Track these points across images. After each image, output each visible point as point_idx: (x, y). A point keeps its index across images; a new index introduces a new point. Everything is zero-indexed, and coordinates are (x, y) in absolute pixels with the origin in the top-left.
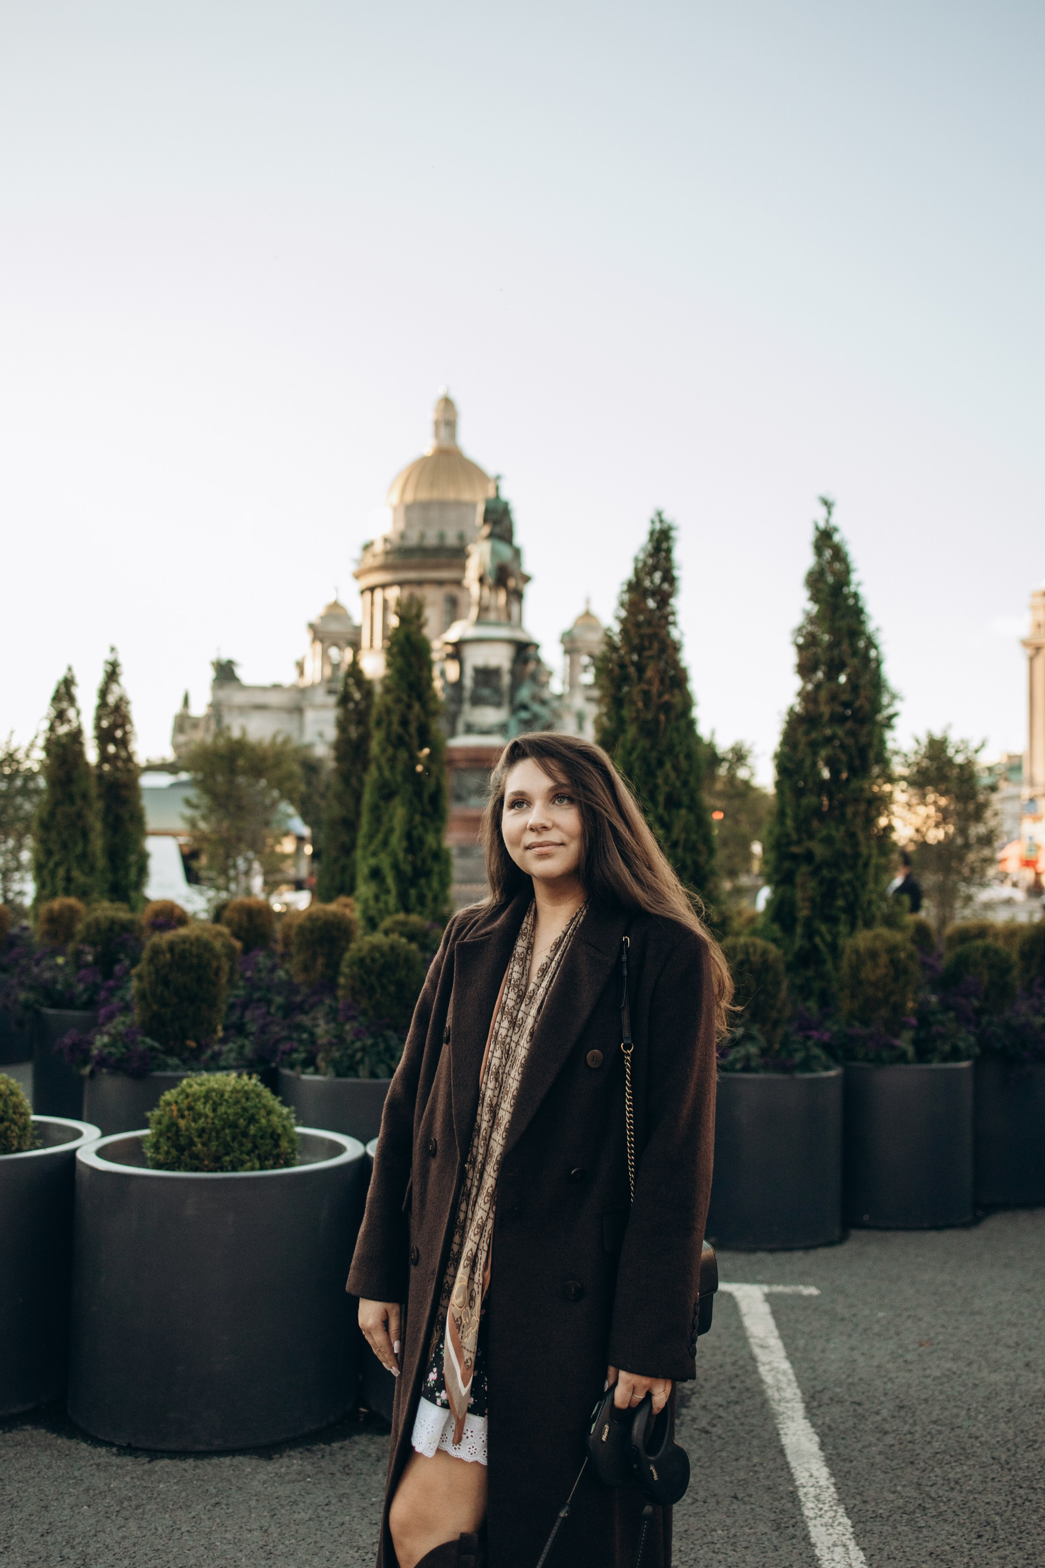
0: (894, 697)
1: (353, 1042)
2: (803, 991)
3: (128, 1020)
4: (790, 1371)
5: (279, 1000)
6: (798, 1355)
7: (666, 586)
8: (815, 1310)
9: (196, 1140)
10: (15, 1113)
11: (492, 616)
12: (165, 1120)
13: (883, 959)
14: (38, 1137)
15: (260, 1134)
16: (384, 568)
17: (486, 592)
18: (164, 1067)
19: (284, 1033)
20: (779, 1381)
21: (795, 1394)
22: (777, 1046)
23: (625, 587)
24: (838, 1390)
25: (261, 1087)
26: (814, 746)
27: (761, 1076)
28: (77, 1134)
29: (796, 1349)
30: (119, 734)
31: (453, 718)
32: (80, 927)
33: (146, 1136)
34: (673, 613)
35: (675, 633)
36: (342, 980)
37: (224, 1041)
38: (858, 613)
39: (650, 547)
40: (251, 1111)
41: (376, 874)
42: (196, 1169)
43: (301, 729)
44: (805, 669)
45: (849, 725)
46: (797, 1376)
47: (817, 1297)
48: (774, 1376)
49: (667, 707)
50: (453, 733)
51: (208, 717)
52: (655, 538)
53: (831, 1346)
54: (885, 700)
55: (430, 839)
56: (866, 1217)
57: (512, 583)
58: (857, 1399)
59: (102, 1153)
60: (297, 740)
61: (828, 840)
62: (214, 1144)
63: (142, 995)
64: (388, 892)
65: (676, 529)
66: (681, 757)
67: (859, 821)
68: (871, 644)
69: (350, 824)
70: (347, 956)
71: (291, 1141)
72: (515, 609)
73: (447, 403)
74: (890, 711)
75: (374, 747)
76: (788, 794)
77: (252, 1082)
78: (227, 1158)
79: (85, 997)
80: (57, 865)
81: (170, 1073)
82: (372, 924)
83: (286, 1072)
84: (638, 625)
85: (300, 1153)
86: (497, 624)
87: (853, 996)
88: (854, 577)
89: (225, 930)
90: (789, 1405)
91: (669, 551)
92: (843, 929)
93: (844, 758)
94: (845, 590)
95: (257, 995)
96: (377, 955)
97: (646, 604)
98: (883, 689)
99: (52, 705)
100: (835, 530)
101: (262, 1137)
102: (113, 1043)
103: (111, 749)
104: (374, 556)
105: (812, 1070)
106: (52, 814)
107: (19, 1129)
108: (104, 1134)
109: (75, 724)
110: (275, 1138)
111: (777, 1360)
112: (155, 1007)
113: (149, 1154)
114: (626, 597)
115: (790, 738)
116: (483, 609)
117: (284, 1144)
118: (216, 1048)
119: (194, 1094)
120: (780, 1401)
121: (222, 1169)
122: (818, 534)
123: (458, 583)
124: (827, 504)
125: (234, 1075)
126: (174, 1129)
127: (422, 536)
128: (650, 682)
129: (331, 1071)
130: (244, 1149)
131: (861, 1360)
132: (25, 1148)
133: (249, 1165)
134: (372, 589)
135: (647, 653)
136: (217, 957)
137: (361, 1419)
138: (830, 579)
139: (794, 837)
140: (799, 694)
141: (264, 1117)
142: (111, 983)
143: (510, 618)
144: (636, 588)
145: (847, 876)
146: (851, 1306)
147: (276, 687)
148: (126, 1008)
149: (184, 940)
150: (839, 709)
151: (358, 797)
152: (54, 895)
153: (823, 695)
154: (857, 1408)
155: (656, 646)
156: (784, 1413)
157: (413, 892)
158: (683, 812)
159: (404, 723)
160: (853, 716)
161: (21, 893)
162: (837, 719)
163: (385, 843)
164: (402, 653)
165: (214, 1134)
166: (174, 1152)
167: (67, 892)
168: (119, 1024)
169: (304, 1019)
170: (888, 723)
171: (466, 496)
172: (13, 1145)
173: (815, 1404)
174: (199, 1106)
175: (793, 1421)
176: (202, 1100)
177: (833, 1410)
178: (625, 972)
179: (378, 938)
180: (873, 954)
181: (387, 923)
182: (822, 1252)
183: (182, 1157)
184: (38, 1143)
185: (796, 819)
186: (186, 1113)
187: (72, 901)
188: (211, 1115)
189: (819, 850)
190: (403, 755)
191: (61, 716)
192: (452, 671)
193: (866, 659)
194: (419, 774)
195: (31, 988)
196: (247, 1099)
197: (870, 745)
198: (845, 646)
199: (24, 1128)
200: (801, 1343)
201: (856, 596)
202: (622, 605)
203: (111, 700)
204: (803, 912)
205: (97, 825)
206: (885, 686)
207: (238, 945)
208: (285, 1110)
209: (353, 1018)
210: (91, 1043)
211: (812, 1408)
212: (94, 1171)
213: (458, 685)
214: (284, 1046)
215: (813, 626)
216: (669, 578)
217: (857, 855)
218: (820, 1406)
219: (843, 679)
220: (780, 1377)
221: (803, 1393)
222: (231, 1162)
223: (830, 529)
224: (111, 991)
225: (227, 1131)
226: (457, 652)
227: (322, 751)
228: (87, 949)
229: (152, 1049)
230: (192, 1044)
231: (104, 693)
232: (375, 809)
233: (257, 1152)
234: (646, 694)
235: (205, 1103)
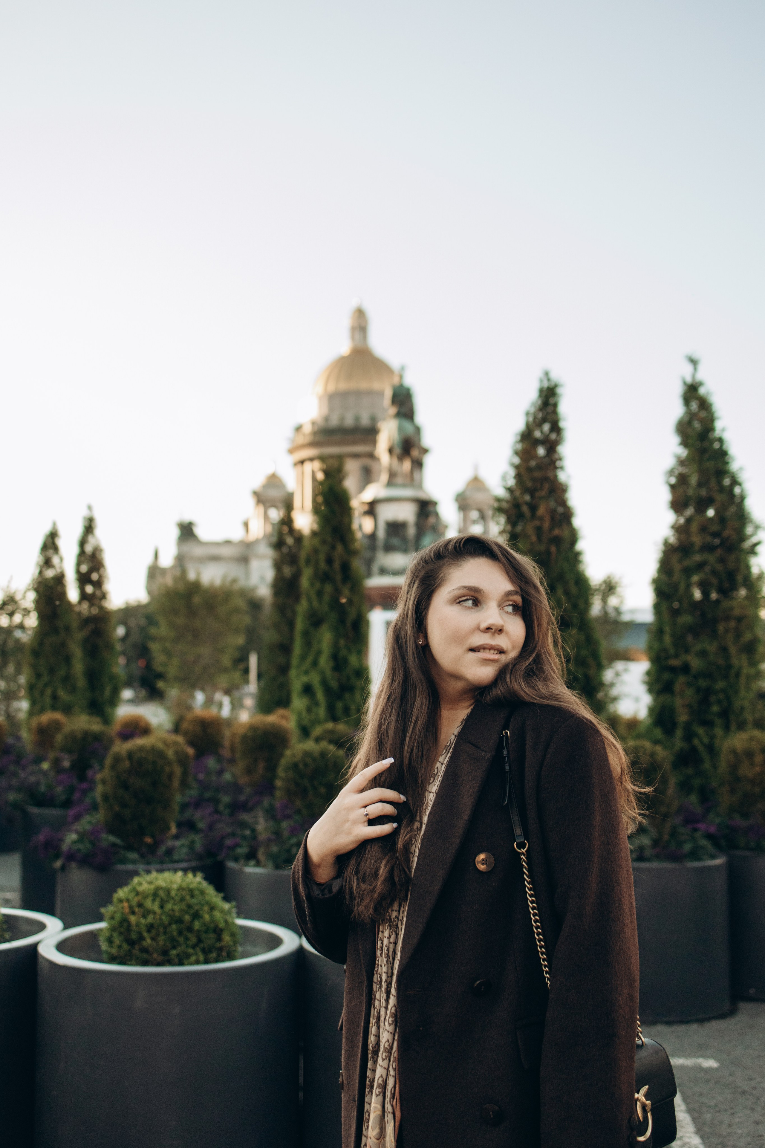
0: (757, 527)
1: (289, 838)
2: (685, 787)
3: (94, 820)
5: (226, 799)
6: (706, 1129)
7: (553, 436)
8: (717, 1083)
9: (145, 934)
11: (399, 480)
12: (118, 916)
13: (758, 758)
14: (8, 930)
15: (203, 928)
16: (313, 444)
17: (395, 461)
18: (124, 861)
19: (229, 830)
22: (666, 837)
23: (519, 438)
25: (205, 884)
26: (688, 572)
27: (654, 865)
28: (41, 927)
29: (704, 1124)
30: (95, 576)
31: (369, 562)
32: (59, 738)
33: (101, 930)
34: (560, 459)
35: (562, 476)
36: (279, 783)
37: (177, 837)
39: (539, 402)
40: (196, 908)
41: (307, 690)
42: (145, 963)
43: (247, 574)
44: (676, 505)
45: (719, 552)
47: (717, 1069)
49: (557, 541)
50: (369, 575)
51: (173, 567)
52: (543, 394)
53: (737, 1120)
54: (749, 530)
55: (353, 660)
56: (752, 991)
57: (415, 453)
59: (62, 947)
60: (242, 583)
61: (703, 654)
62: (161, 940)
63: (106, 798)
64: (317, 704)
65: (562, 386)
66: (571, 583)
67: (730, 636)
68: (735, 482)
69: (285, 648)
70: (283, 762)
71: (233, 935)
72: (416, 475)
73: (360, 315)
74: (754, 540)
75: (305, 582)
76: (665, 615)
77: (196, 880)
78: (174, 952)
79: (63, 797)
80: (46, 685)
81: (129, 867)
82: (305, 732)
83: (231, 865)
84: (530, 470)
85: (241, 945)
86: (404, 486)
87: (732, 791)
88: (719, 425)
89: (180, 739)
91: (555, 405)
92: (718, 731)
93: (714, 581)
94: (710, 435)
95: (207, 795)
96: (308, 760)
97: (535, 451)
98: (747, 520)
99: (41, 554)
100: (700, 384)
101: (206, 932)
102: (80, 840)
103: (89, 589)
104: (304, 435)
105: (699, 859)
106: (41, 644)
108: (66, 927)
109: (59, 571)
110: (218, 932)
111: (688, 1135)
112: (117, 808)
113: (104, 946)
114: (519, 447)
115: (665, 566)
116: (392, 475)
117: (227, 938)
118: (169, 843)
119: (143, 892)
121: (169, 963)
122: (686, 388)
123: (371, 456)
124: (694, 362)
125: (180, 874)
126: (125, 925)
127: (342, 419)
128: (541, 519)
129: (270, 865)
130: (190, 943)
133: (193, 958)
134: (302, 462)
135: (539, 494)
136: (168, 762)
138: (696, 425)
139: (672, 651)
140: (673, 527)
141: (207, 913)
142: (84, 785)
143: (413, 480)
144: (526, 437)
145: (721, 684)
146: (750, 1079)
147: (228, 542)
148: (95, 807)
149: (141, 749)
150: (709, 539)
151: (291, 624)
152: (42, 710)
153: (694, 527)
155: (546, 486)
157: (339, 705)
158: (574, 631)
159: (329, 561)
160: (722, 544)
161: (19, 710)
162: (708, 548)
163: (315, 663)
164: (327, 502)
165: (161, 929)
166: (126, 947)
167: (54, 708)
168: (86, 823)
170: (752, 551)
171: (376, 386)
174: (148, 903)
176: (151, 898)
178: (507, 768)
179: (310, 745)
180: (749, 754)
181: (317, 731)
182: (716, 1025)
183: (134, 951)
184: (7, 935)
185: (673, 635)
186: (137, 910)
187: (58, 716)
188: (159, 911)
189: (695, 663)
190: (328, 588)
191: (47, 563)
192: (367, 525)
193: (731, 495)
194: (342, 604)
195: (19, 790)
196: (192, 896)
197: (737, 570)
198: (713, 483)
200: (708, 1117)
201: (720, 440)
202: (517, 453)
203: (89, 549)
204: (683, 717)
205: (77, 652)
206: (749, 518)
207: (190, 751)
208: (227, 906)
209: (288, 817)
210: (62, 840)
212: (53, 965)
213: (373, 537)
214: (229, 842)
215: (684, 468)
216: (556, 428)
217: (729, 667)
219: (711, 513)
222: (178, 955)
223: (696, 383)
224: (84, 793)
225: (174, 927)
226: (371, 510)
227: (264, 591)
228: (66, 756)
229: (114, 845)
230: (149, 840)
231: (82, 543)
232: (307, 635)
233: (201, 945)
234: (539, 530)
235: (154, 900)
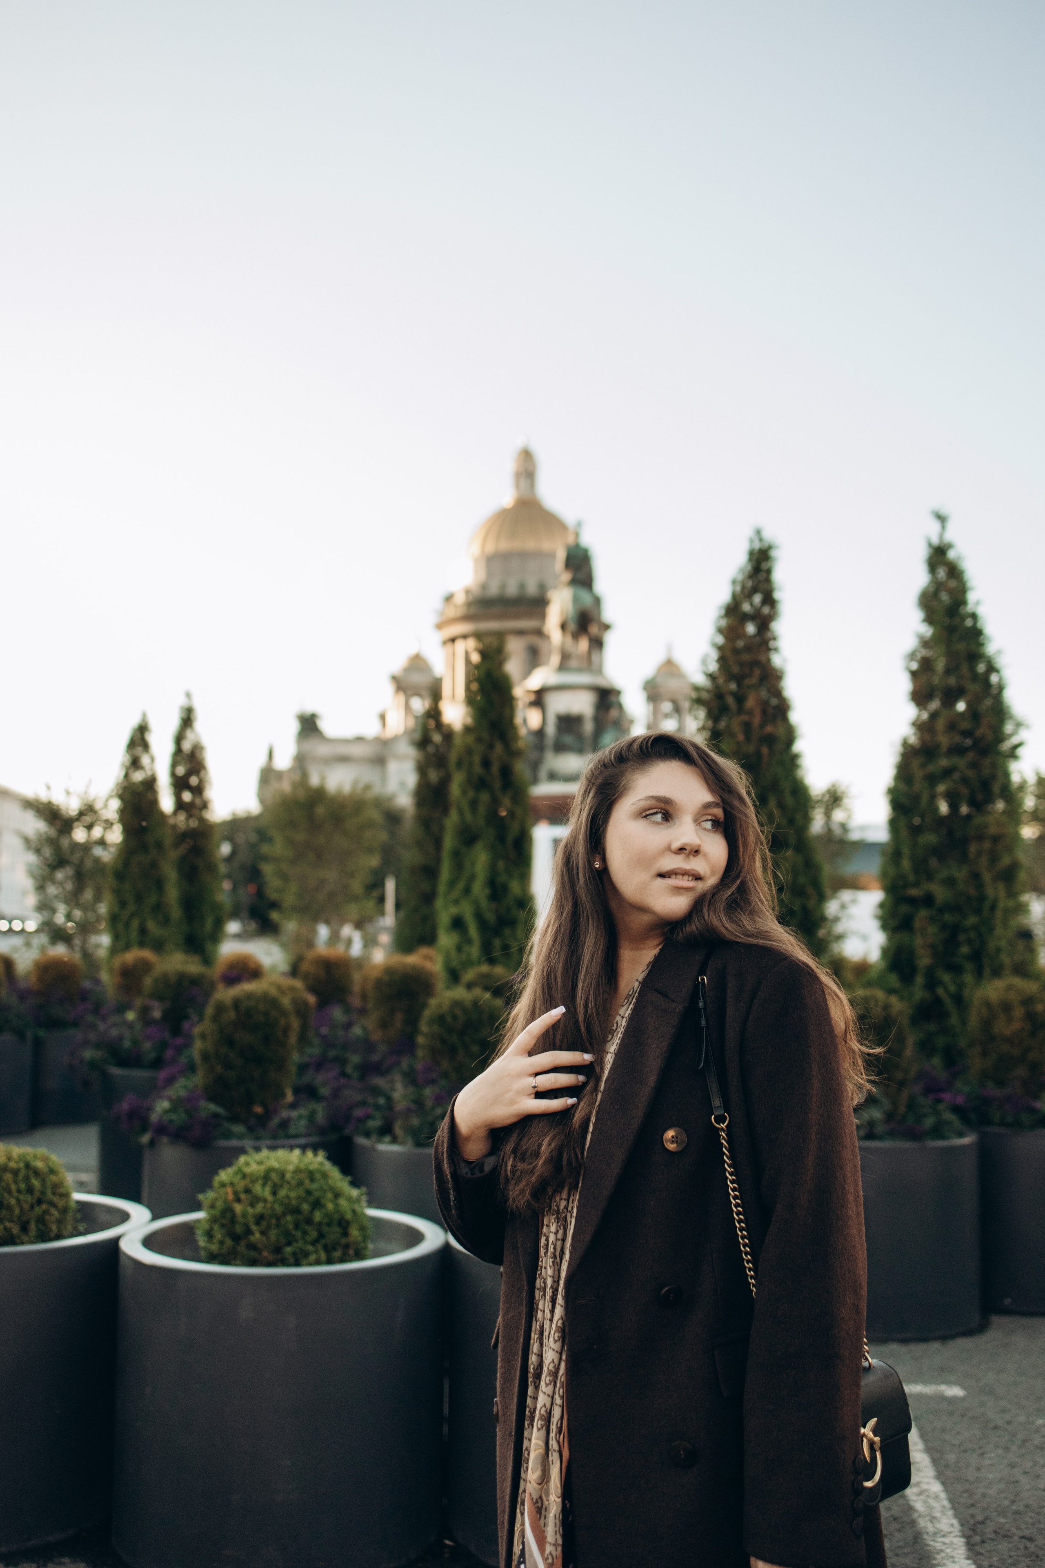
0: (1019, 725)
1: (433, 1108)
2: (926, 1047)
3: (190, 1084)
4: (943, 1495)
5: (355, 1059)
6: (949, 1473)
7: (767, 610)
8: (963, 1415)
9: (254, 1228)
10: (54, 1194)
11: (573, 663)
12: (220, 1205)
13: (1019, 1012)
14: (82, 1220)
15: (326, 1220)
16: (467, 618)
17: (569, 639)
18: (228, 1135)
19: (358, 1097)
20: (930, 1508)
21: (952, 1525)
22: (903, 1110)
23: (723, 612)
24: (1003, 1520)
25: (328, 1166)
26: (933, 780)
27: (888, 1144)
28: (124, 1217)
29: (947, 1466)
30: (194, 781)
31: (535, 765)
32: (148, 982)
33: (198, 1221)
34: (774, 639)
35: (776, 660)
36: (421, 1040)
37: (293, 1106)
38: (975, 635)
39: (749, 568)
40: (317, 1194)
41: (458, 924)
42: (253, 1263)
43: (384, 779)
44: (919, 697)
45: (971, 756)
46: (951, 1501)
47: (962, 1399)
48: (925, 1502)
49: (770, 740)
50: (535, 781)
51: (292, 770)
52: (755, 558)
53: (987, 1462)
54: (1008, 728)
55: (514, 887)
56: (1007, 1301)
57: (594, 629)
58: (1027, 1533)
59: (150, 1242)
60: (377, 790)
61: (950, 882)
62: (273, 1233)
63: (205, 1057)
64: (469, 941)
65: (777, 547)
66: (787, 793)
67: (984, 860)
68: (992, 668)
69: (430, 872)
70: (427, 1013)
71: (362, 1228)
72: (595, 657)
73: (527, 457)
74: (1014, 740)
75: (455, 789)
76: (904, 834)
77: (317, 1160)
78: (289, 1250)
79: (153, 1056)
80: (132, 915)
81: (234, 1143)
82: (454, 976)
83: (361, 1141)
84: (736, 651)
85: (373, 1241)
86: (579, 670)
87: (985, 1053)
88: (972, 597)
89: (298, 984)
90: (946, 1540)
91: (769, 572)
92: (968, 978)
93: (966, 791)
94: (962, 610)
95: (332, 1053)
96: (458, 1012)
97: (743, 629)
98: (1007, 716)
99: (127, 752)
100: (950, 546)
101: (329, 1225)
102: (173, 1110)
103: (187, 796)
104: (456, 606)
105: (943, 1137)
106: (126, 864)
107: (59, 1213)
108: (155, 1217)
109: (149, 773)
110: (344, 1224)
111: (926, 1480)
112: (219, 1069)
113: (202, 1242)
114: (724, 623)
115: (904, 772)
116: (565, 657)
117: (354, 1233)
118: (285, 1114)
119: (252, 1175)
120: (935, 1534)
121: (284, 1263)
122: (931, 551)
123: (539, 633)
124: (941, 518)
125: (297, 1152)
126: (229, 1215)
127: (504, 586)
128: (751, 713)
129: (410, 1141)
130: (308, 1238)
131: (1024, 1480)
132: (65, 1233)
133: (313, 1257)
134: (453, 640)
135: (747, 682)
136: (283, 1013)
137: (447, 1555)
138: (945, 597)
139: (912, 878)
140: (915, 724)
141: (331, 1201)
142: (179, 1041)
143: (591, 663)
144: (733, 611)
145: (972, 920)
146: (1004, 1411)
147: (360, 739)
148: (192, 1068)
149: (250, 996)
150: (958, 739)
151: (438, 842)
152: (127, 947)
153: (941, 724)
154: (1029, 1545)
155: (757, 672)
156: (942, 1551)
157: (497, 943)
158: (790, 853)
159: (486, 763)
160: (974, 745)
161: (98, 946)
162: (957, 750)
163: (467, 891)
164: (483, 689)
165: (274, 1221)
166: (229, 1242)
167: (142, 944)
168: (180, 1088)
169: (379, 1081)
170: (1012, 754)
171: (546, 545)
172: (51, 1230)
173: (977, 1539)
174: (257, 1188)
175: (954, 1562)
176: (261, 1182)
177: (1000, 1547)
178: (703, 1022)
179: (459, 993)
180: (1007, 1007)
181: (469, 975)
182: (962, 1344)
183: (239, 1248)
184: (81, 1227)
185: (914, 858)
186: (243, 1196)
187: (147, 954)
188: (270, 1198)
189: (940, 893)
190: (485, 797)
191: (135, 764)
192: (533, 719)
193: (987, 684)
194: (502, 818)
195: (97, 1046)
196: (312, 1180)
197: (994, 777)
198: (965, 669)
199: (65, 1210)
201: (974, 616)
202: (720, 631)
203: (187, 746)
204: (924, 960)
205: (171, 874)
206: (1009, 713)
207: (311, 999)
208: (355, 1192)
209: (433, 1082)
210: (150, 1109)
211: (975, 1544)
212: (138, 1265)
213: (540, 733)
214: (358, 1113)
215: (928, 650)
216: (769, 600)
217: (982, 898)
218: (983, 1542)
219: (961, 706)
220: (932, 1502)
221: (962, 1525)
222: (294, 1253)
223: (945, 545)
224: (179, 1050)
225: (289, 1218)
226: (539, 699)
227: (405, 800)
228: (156, 1004)
229: (216, 1116)
230: (258, 1109)
231: (179, 739)
232: (457, 855)
233: (323, 1241)
234: (747, 727)
235: (264, 1185)
